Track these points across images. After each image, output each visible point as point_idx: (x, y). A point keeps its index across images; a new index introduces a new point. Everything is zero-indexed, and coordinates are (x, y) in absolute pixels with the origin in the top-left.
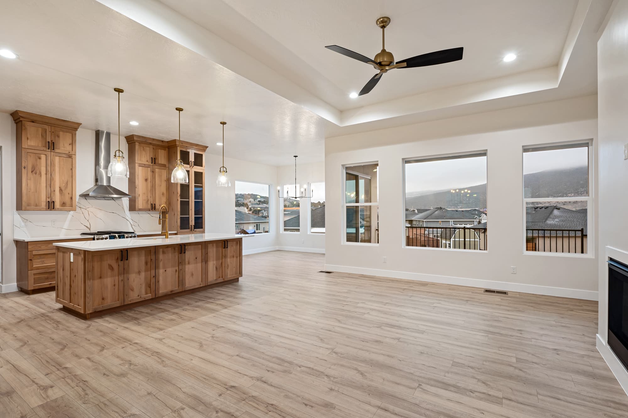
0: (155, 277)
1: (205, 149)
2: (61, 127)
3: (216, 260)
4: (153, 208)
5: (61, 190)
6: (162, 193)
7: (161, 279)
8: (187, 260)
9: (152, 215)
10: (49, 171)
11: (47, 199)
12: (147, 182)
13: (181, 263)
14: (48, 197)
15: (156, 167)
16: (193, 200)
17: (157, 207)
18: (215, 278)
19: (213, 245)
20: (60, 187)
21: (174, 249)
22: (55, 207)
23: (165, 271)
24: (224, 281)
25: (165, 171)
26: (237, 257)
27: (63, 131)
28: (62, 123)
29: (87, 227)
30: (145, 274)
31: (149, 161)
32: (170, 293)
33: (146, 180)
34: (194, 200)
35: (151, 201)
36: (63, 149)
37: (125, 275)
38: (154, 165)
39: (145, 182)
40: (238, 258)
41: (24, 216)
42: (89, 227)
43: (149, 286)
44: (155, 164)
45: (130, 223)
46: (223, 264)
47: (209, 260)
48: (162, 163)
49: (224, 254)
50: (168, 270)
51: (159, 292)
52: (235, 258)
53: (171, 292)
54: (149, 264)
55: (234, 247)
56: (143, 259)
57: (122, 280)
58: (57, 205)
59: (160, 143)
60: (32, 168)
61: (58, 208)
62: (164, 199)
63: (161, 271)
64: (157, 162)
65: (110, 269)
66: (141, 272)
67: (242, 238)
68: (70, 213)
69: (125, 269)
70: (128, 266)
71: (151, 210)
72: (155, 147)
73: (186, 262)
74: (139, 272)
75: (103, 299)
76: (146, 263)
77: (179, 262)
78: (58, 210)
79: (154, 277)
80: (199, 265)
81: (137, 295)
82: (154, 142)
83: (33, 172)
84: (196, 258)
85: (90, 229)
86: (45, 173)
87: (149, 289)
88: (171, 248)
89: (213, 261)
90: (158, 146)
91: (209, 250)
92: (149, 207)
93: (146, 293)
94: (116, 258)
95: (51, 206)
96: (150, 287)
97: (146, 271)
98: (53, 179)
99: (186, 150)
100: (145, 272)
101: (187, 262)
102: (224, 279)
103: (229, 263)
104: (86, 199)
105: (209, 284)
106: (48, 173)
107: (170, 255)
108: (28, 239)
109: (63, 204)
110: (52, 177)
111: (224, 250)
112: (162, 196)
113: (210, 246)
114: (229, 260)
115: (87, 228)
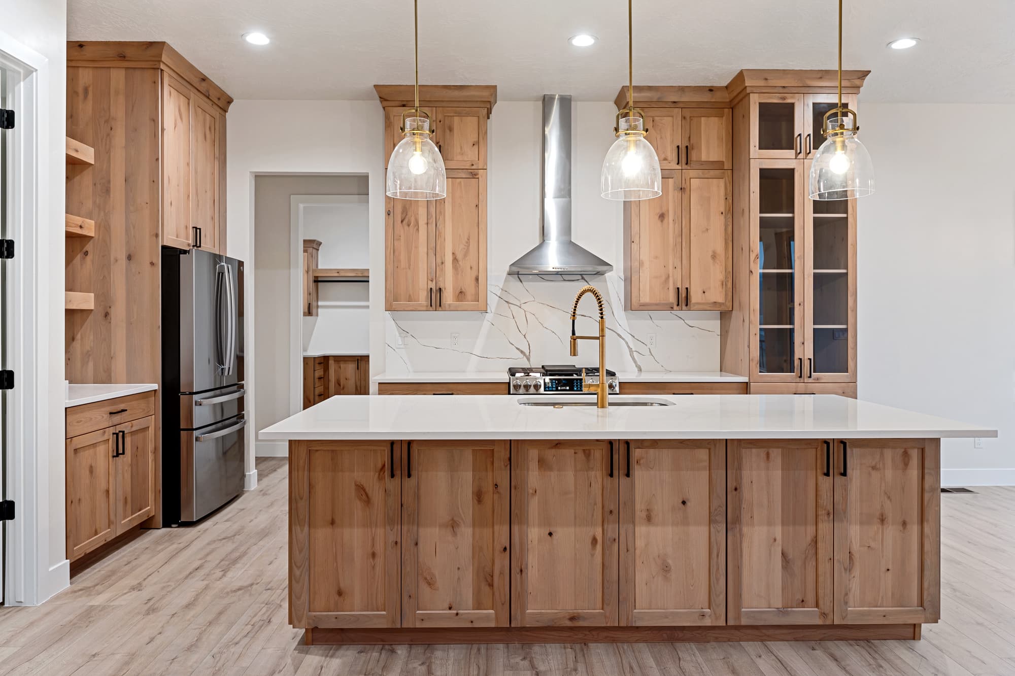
0: (508, 549)
1: (857, 82)
2: (456, 105)
3: (784, 523)
4: (683, 299)
5: (455, 260)
6: (711, 253)
7: (533, 561)
8: (640, 506)
9: (690, 323)
10: (432, 216)
11: (430, 282)
12: (666, 221)
13: (615, 512)
14: (430, 279)
15: (692, 173)
16: (810, 270)
17: (695, 297)
18: (778, 603)
19: (768, 455)
20: (453, 253)
21: (587, 454)
22: (443, 302)
23: (550, 534)
24: (828, 622)
25: (722, 182)
26: (904, 524)
27: (460, 115)
28: (456, 94)
29: (522, 352)
30: (474, 534)
31: (669, 158)
32: (568, 624)
33: (662, 217)
34: (813, 271)
35: (677, 280)
36: (459, 158)
37: (405, 528)
38: (686, 167)
39: (659, 223)
40: (914, 529)
41: (400, 323)
42: (528, 354)
43: (486, 578)
44: (687, 164)
45: (627, 343)
46: (820, 544)
47: (745, 517)
48: (711, 160)
49: (825, 500)
50: (561, 533)
51: (523, 608)
52: (891, 532)
53: (572, 619)
54: (488, 499)
55: (889, 473)
56: (467, 477)
57: (396, 543)
58: (449, 297)
59: (706, 97)
60: (402, 213)
61: (450, 305)
62: (717, 273)
63: (534, 533)
64: (694, 156)
65: (360, 499)
66: (458, 525)
67: (937, 441)
68: (486, 317)
69: (405, 506)
70: (418, 497)
71: (675, 307)
72: (687, 113)
73: (638, 513)
74: (453, 525)
75: (340, 593)
76: (479, 496)
77: (607, 510)
78: (451, 309)
79: (505, 549)
80: (699, 534)
81: (447, 606)
82: (685, 98)
83: (404, 222)
84: (684, 503)
85: (528, 359)
86: (426, 222)
87: (486, 589)
88: (573, 451)
89: (770, 523)
90: (700, 105)
91: (746, 473)
92: (672, 298)
93: (478, 605)
94: (380, 466)
95: (436, 299)
96: (491, 585)
97: (478, 522)
98: (440, 233)
99: (784, 98)
100: (474, 526)
101: (640, 514)
102: (824, 615)
103: (856, 547)
104: (521, 282)
105: (744, 622)
106: (430, 221)
107: (569, 476)
108: (409, 378)
109: (461, 295)
110: (439, 231)
111: (825, 482)
112: (711, 261)
113: (752, 458)
114: (855, 531)
115: (521, 356)
